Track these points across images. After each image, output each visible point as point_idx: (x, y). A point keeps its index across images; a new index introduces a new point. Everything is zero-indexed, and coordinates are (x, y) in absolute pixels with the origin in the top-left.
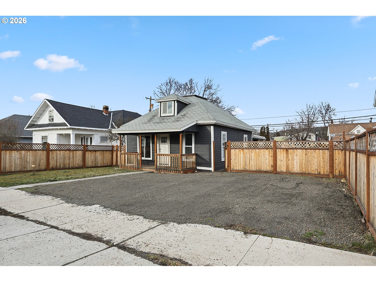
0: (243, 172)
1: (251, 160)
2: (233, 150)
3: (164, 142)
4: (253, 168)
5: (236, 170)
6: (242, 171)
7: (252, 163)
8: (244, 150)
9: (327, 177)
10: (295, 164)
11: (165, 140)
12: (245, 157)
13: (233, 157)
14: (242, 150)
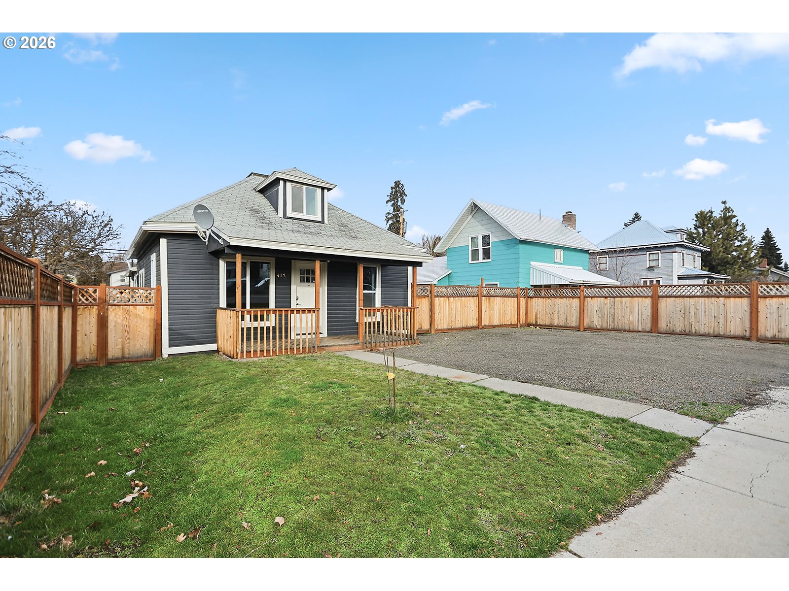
0: (450, 331)
1: (457, 313)
2: (437, 298)
3: (308, 281)
4: (459, 326)
5: (441, 330)
6: (449, 329)
7: (458, 318)
8: (450, 298)
9: (516, 326)
10: (495, 315)
11: (311, 276)
12: (450, 309)
13: (437, 310)
14: (447, 299)
